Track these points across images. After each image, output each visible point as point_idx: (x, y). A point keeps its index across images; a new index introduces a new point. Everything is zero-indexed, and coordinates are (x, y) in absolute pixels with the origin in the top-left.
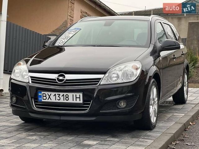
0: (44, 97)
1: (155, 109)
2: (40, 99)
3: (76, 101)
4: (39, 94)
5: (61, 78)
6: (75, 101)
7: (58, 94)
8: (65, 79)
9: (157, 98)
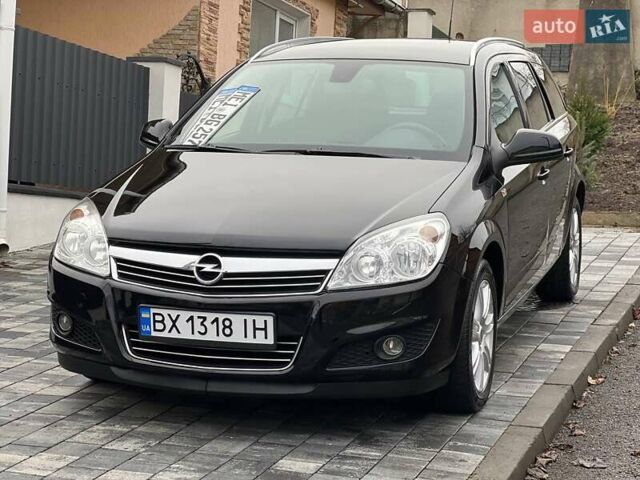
0: (157, 324)
1: (486, 347)
2: (145, 328)
3: (255, 337)
4: (143, 315)
5: (208, 268)
6: (250, 340)
7: (199, 317)
8: (222, 271)
9: (492, 315)
